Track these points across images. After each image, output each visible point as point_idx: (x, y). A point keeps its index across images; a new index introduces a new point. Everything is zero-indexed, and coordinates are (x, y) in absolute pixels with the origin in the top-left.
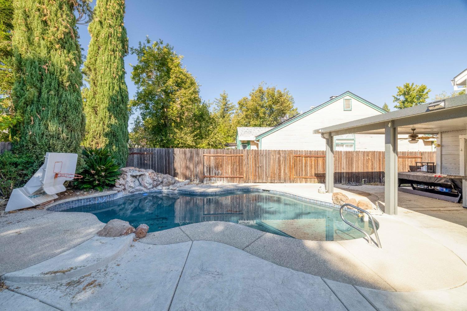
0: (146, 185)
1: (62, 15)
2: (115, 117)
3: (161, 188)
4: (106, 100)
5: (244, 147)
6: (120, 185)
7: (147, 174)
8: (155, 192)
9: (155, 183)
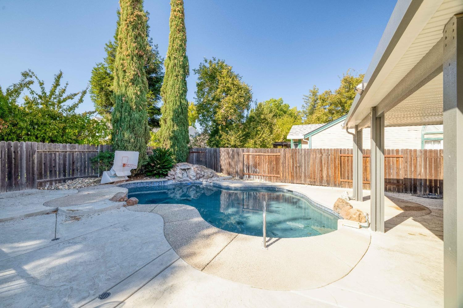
0: (191, 176)
1: (133, 64)
2: (177, 125)
3: (202, 180)
4: (172, 114)
5: (296, 145)
6: (171, 175)
7: (192, 168)
8: (198, 183)
9: (198, 176)
